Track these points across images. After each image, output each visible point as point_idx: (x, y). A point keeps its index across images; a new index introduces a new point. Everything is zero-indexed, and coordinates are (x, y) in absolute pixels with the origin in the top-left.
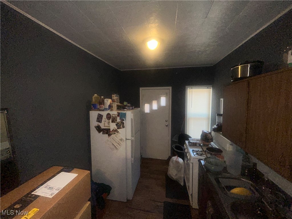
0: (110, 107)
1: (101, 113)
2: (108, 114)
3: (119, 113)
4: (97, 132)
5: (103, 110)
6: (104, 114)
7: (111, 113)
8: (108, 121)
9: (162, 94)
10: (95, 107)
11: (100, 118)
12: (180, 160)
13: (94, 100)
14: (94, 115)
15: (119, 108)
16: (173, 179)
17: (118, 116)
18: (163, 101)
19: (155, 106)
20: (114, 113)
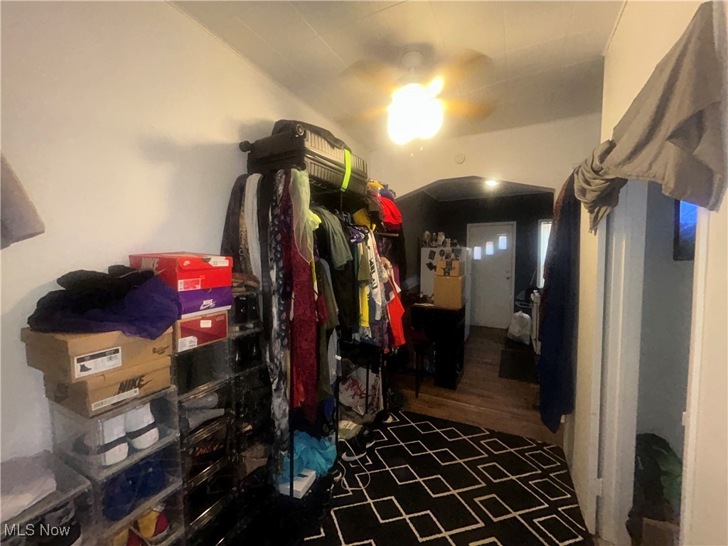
0: (444, 243)
1: (434, 249)
2: (442, 251)
3: (453, 249)
4: (428, 269)
5: (436, 247)
6: (437, 250)
7: (444, 249)
8: (440, 258)
9: (501, 233)
10: (425, 244)
11: (432, 255)
12: (526, 316)
13: (426, 236)
14: (425, 252)
15: (453, 245)
16: (514, 336)
17: (453, 252)
18: (503, 242)
19: (490, 249)
20: (448, 249)
